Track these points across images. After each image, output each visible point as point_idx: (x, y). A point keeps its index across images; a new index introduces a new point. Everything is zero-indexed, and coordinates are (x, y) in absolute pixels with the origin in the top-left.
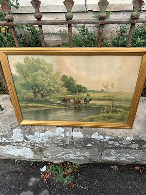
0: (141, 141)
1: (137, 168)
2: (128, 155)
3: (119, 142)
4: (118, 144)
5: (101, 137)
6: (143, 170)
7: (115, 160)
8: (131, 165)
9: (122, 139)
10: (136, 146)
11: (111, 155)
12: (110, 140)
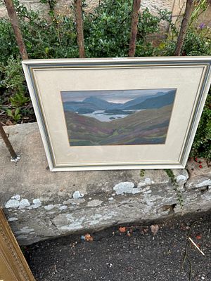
0: (100, 193)
1: (123, 229)
2: (99, 216)
3: (64, 203)
4: (64, 207)
5: (26, 202)
6: (131, 230)
7: (81, 227)
8: (111, 227)
9: (66, 198)
10: (96, 202)
11: (70, 223)
12: (44, 204)
